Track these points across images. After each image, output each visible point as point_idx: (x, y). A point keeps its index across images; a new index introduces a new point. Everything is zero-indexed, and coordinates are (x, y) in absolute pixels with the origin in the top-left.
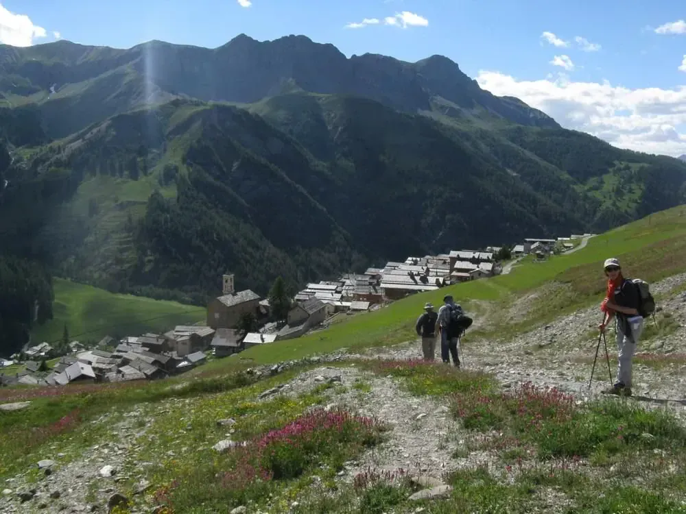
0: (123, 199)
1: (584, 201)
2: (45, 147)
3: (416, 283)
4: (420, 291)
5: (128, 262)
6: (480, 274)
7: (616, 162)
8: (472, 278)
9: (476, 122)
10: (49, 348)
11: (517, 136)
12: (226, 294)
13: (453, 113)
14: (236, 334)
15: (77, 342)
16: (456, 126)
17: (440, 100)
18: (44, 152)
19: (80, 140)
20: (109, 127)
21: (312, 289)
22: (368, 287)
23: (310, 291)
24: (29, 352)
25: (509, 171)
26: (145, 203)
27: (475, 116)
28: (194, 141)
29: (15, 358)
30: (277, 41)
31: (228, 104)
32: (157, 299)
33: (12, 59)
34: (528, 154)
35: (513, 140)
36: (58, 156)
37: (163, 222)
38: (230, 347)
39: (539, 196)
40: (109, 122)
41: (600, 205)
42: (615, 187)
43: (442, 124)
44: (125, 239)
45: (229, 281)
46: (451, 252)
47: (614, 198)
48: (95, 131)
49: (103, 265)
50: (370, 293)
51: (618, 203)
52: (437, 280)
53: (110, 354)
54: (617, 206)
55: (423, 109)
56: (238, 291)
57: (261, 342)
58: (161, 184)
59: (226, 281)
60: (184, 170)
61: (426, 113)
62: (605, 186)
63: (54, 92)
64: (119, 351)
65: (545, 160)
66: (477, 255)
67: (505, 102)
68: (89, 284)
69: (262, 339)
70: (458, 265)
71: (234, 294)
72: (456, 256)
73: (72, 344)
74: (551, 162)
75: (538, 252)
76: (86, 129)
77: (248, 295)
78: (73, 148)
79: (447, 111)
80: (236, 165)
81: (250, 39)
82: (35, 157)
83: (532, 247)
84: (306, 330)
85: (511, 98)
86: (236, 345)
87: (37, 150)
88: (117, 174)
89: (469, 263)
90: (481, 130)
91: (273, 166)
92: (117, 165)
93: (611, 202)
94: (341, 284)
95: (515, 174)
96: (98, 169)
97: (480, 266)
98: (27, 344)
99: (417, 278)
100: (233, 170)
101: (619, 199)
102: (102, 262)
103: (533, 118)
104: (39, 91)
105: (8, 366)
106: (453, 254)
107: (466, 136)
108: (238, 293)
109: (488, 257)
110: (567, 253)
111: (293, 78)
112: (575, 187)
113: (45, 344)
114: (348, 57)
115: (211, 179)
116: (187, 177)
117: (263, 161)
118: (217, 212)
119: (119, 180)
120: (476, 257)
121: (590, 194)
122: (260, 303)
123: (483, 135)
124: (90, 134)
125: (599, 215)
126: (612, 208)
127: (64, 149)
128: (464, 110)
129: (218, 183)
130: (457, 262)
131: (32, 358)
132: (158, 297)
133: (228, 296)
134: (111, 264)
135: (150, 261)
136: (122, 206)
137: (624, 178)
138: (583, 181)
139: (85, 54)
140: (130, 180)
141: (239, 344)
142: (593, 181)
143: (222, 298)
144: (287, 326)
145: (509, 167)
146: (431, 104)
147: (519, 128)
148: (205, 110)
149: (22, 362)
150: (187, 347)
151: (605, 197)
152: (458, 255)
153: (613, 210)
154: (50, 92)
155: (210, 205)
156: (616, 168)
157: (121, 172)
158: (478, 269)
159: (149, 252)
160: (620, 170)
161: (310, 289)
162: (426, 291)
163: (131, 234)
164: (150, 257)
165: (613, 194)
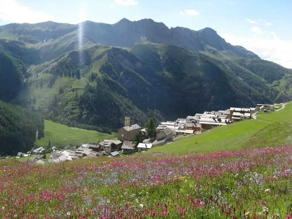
0: (74, 87)
1: (272, 91)
2: (41, 65)
3: (216, 122)
4: (218, 125)
5: (75, 114)
6: (245, 118)
7: (286, 74)
8: (242, 120)
9: (224, 57)
10: (43, 149)
11: (242, 63)
12: (127, 126)
13: (214, 53)
14: (133, 143)
15: (55, 147)
16: (216, 58)
17: (209, 47)
18: (41, 67)
19: (56, 62)
20: (68, 57)
21: (164, 124)
22: (192, 124)
23: (163, 125)
24: (35, 151)
25: (239, 77)
26: (83, 89)
27: (223, 53)
28: (104, 63)
29: (29, 153)
30: (139, 21)
31: (119, 47)
32: (88, 130)
33: (29, 29)
34: (247, 70)
35: (240, 64)
36: (47, 69)
37: (91, 97)
38: (130, 150)
39: (252, 88)
40: (69, 54)
41: (279, 93)
42: (285, 85)
43: (209, 57)
44: (75, 104)
45: (128, 120)
46: (231, 108)
47: (284, 89)
48: (62, 58)
49: (65, 115)
50: (193, 126)
51: (287, 92)
52: (226, 120)
53: (75, 152)
54: (286, 93)
55: (201, 51)
56: (132, 125)
57: (145, 147)
58: (90, 81)
59: (127, 120)
60: (100, 75)
61: (203, 52)
62: (281, 84)
63: (45, 42)
64: (79, 150)
65: (254, 73)
66: (243, 109)
67: (237, 48)
68: (59, 123)
69: (146, 146)
70: (234, 114)
71: (130, 126)
72: (233, 110)
73: (53, 148)
74: (257, 74)
75: (265, 110)
76: (59, 57)
77: (136, 126)
78: (53, 65)
79: (211, 52)
80: (122, 73)
81: (128, 20)
82: (37, 69)
83: (261, 108)
84: (166, 142)
85: (239, 46)
86: (133, 149)
87: (38, 66)
88: (72, 76)
89: (239, 113)
90: (227, 60)
91: (137, 74)
92: (71, 73)
93: (284, 91)
94: (177, 123)
95: (241, 79)
96: (63, 75)
97: (244, 114)
98: (33, 148)
99: (216, 120)
100: (120, 75)
101: (287, 90)
102: (65, 114)
103: (248, 55)
104: (39, 42)
105: (26, 157)
106: (232, 109)
107: (220, 62)
108: (132, 126)
109: (248, 110)
110: (276, 111)
111: (146, 37)
112: (268, 85)
113: (41, 147)
114: (170, 28)
115: (111, 79)
116: (101, 78)
117: (134, 72)
118: (114, 93)
119: (72, 79)
120: (243, 110)
121: (274, 88)
122: (142, 130)
123: (227, 62)
124: (60, 59)
125: (278, 97)
126: (284, 94)
127: (49, 66)
128: (219, 51)
129: (114, 81)
130: (234, 112)
131: (36, 153)
132: (88, 129)
133: (127, 127)
134: (69, 115)
135: (85, 114)
136: (73, 90)
137: (289, 81)
138: (271, 82)
139: (59, 26)
140: (77, 79)
141: (134, 148)
142: (275, 82)
143: (125, 128)
144: (156, 141)
145: (238, 76)
146: (205, 49)
147: (243, 59)
148: (109, 50)
149: (32, 155)
150: (110, 149)
151: (281, 89)
152: (234, 110)
153: (284, 95)
154: (44, 42)
155: (111, 90)
156: (286, 76)
157: (73, 75)
158: (244, 116)
159: (85, 110)
160: (287, 77)
161: (163, 124)
162: (221, 125)
163: (77, 102)
164: (85, 112)
165: (284, 88)
